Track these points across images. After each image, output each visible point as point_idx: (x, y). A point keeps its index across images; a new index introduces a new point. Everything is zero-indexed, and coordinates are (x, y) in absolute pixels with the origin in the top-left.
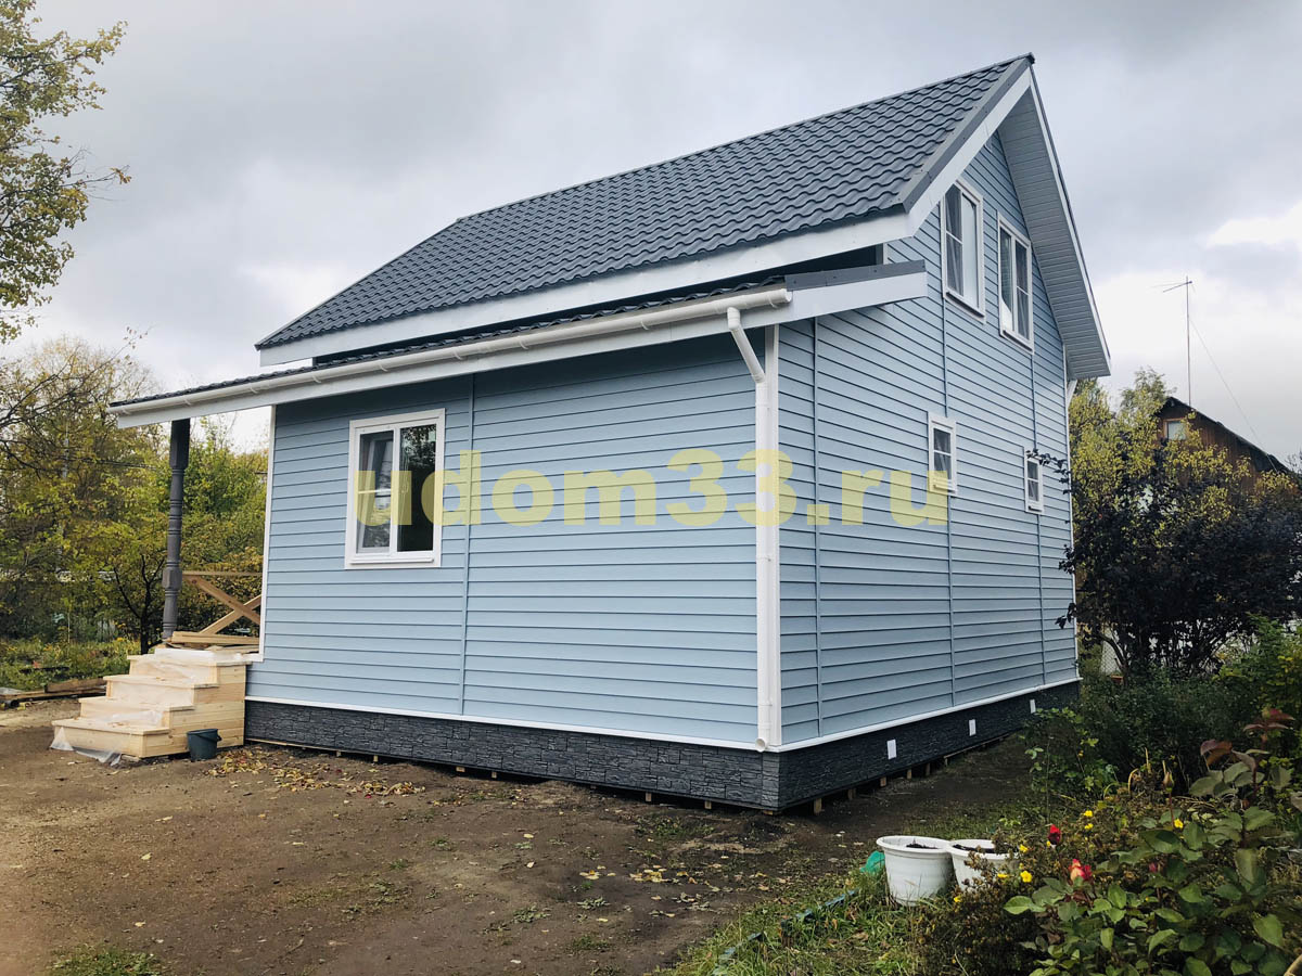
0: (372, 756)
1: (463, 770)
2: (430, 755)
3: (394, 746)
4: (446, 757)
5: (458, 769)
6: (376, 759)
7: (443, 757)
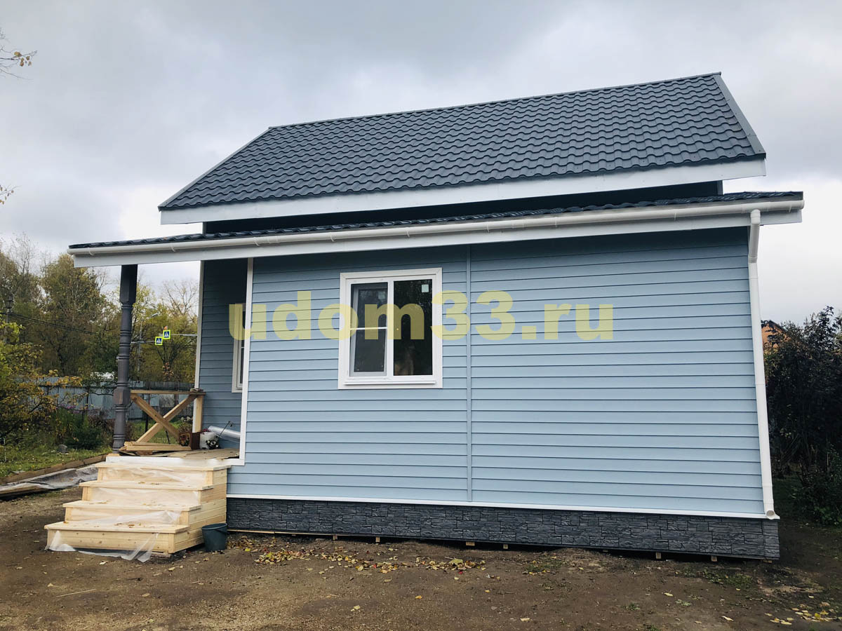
0: (374, 538)
1: (474, 545)
2: (437, 534)
3: (400, 529)
4: (456, 535)
5: (467, 544)
6: (378, 540)
7: (454, 535)
